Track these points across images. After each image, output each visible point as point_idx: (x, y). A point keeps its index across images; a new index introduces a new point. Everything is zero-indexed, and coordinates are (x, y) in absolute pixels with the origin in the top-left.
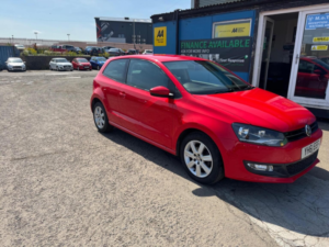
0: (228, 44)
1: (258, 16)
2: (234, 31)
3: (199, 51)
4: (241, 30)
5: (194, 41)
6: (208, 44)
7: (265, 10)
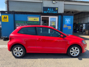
0: (33, 23)
1: (40, 17)
2: (35, 19)
3: (23, 24)
4: (36, 19)
5: (21, 21)
6: (26, 22)
7: (42, 15)
